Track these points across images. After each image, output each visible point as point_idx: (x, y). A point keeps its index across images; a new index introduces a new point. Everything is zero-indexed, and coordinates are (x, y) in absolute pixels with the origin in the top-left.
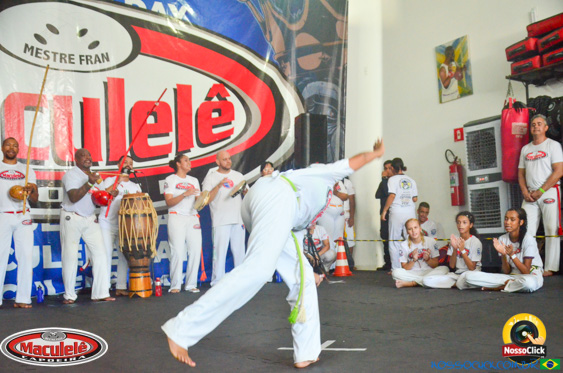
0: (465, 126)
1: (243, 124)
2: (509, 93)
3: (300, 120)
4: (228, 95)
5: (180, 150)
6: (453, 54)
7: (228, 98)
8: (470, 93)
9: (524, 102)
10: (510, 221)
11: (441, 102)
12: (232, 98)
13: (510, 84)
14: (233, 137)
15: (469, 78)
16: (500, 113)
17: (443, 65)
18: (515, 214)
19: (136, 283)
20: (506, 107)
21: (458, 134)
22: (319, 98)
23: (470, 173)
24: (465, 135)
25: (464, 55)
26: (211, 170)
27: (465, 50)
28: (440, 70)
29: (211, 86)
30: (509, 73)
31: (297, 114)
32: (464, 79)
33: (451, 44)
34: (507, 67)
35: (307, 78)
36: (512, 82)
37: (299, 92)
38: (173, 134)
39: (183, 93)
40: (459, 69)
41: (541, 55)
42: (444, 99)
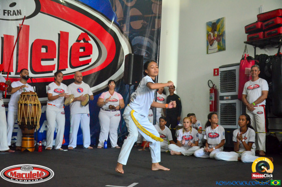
0: (220, 67)
1: (96, 57)
2: (245, 51)
3: (128, 57)
4: (90, 40)
5: (60, 69)
6: (216, 27)
8: (224, 49)
9: (253, 57)
10: (241, 121)
11: (207, 53)
12: (92, 42)
13: (246, 46)
15: (224, 41)
16: (239, 62)
17: (210, 33)
18: (244, 117)
19: (27, 143)
20: (243, 59)
21: (216, 72)
23: (221, 94)
24: (220, 73)
25: (222, 28)
27: (223, 25)
28: (208, 35)
29: (80, 34)
30: (246, 40)
32: (221, 42)
33: (215, 22)
34: (245, 37)
35: (135, 34)
36: (247, 45)
38: (56, 60)
39: (63, 36)
40: (219, 36)
41: (264, 31)
42: (209, 52)
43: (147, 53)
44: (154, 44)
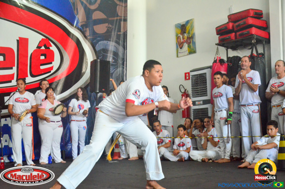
0: (191, 71)
2: (217, 53)
3: (94, 63)
4: (51, 46)
6: (185, 29)
7: (50, 47)
8: (195, 52)
9: (225, 59)
11: (177, 56)
12: (53, 48)
13: (218, 48)
14: (52, 72)
15: (194, 43)
16: (212, 65)
17: (179, 35)
20: (215, 61)
21: (187, 76)
22: (105, 51)
23: (193, 99)
24: (191, 77)
25: (192, 30)
26: (38, 91)
27: (192, 27)
28: (178, 38)
29: (41, 40)
30: (217, 42)
31: (92, 60)
32: (191, 44)
33: (184, 23)
34: (216, 38)
35: (99, 39)
36: (220, 48)
37: (93, 46)
38: (15, 68)
39: (22, 43)
40: (189, 38)
41: (236, 32)
42: (179, 55)
43: (113, 58)
44: (121, 49)
